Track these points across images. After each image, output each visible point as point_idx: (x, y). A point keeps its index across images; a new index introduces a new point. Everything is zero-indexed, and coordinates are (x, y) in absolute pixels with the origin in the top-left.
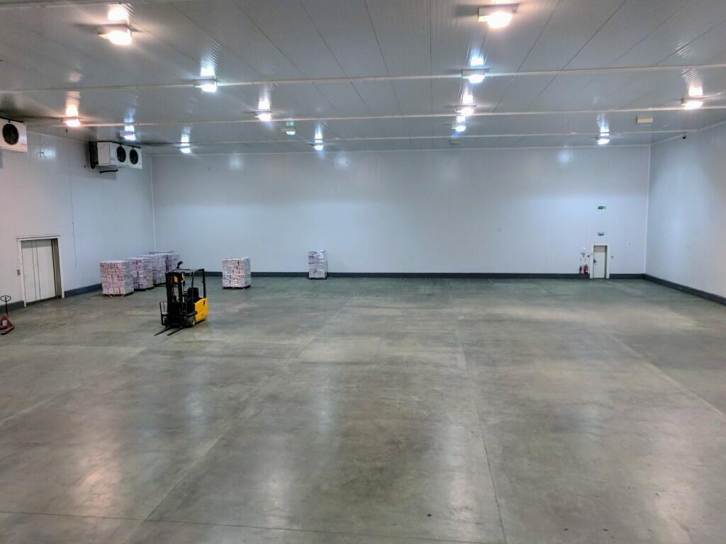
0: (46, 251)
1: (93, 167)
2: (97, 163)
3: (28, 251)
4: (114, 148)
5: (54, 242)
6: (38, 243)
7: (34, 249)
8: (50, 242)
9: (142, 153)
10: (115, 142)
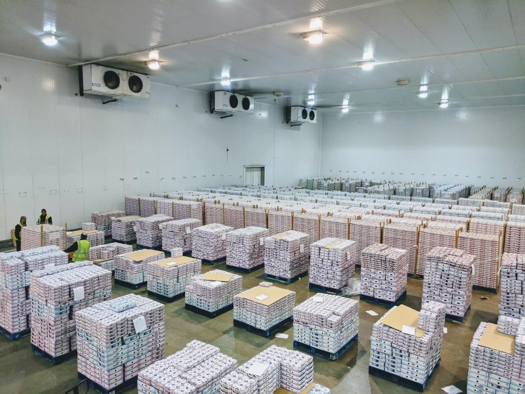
0: (257, 174)
1: (287, 123)
2: (290, 120)
3: (249, 173)
4: (300, 110)
5: (262, 169)
6: (254, 169)
7: (252, 172)
8: (260, 169)
9: (317, 112)
10: (301, 106)
